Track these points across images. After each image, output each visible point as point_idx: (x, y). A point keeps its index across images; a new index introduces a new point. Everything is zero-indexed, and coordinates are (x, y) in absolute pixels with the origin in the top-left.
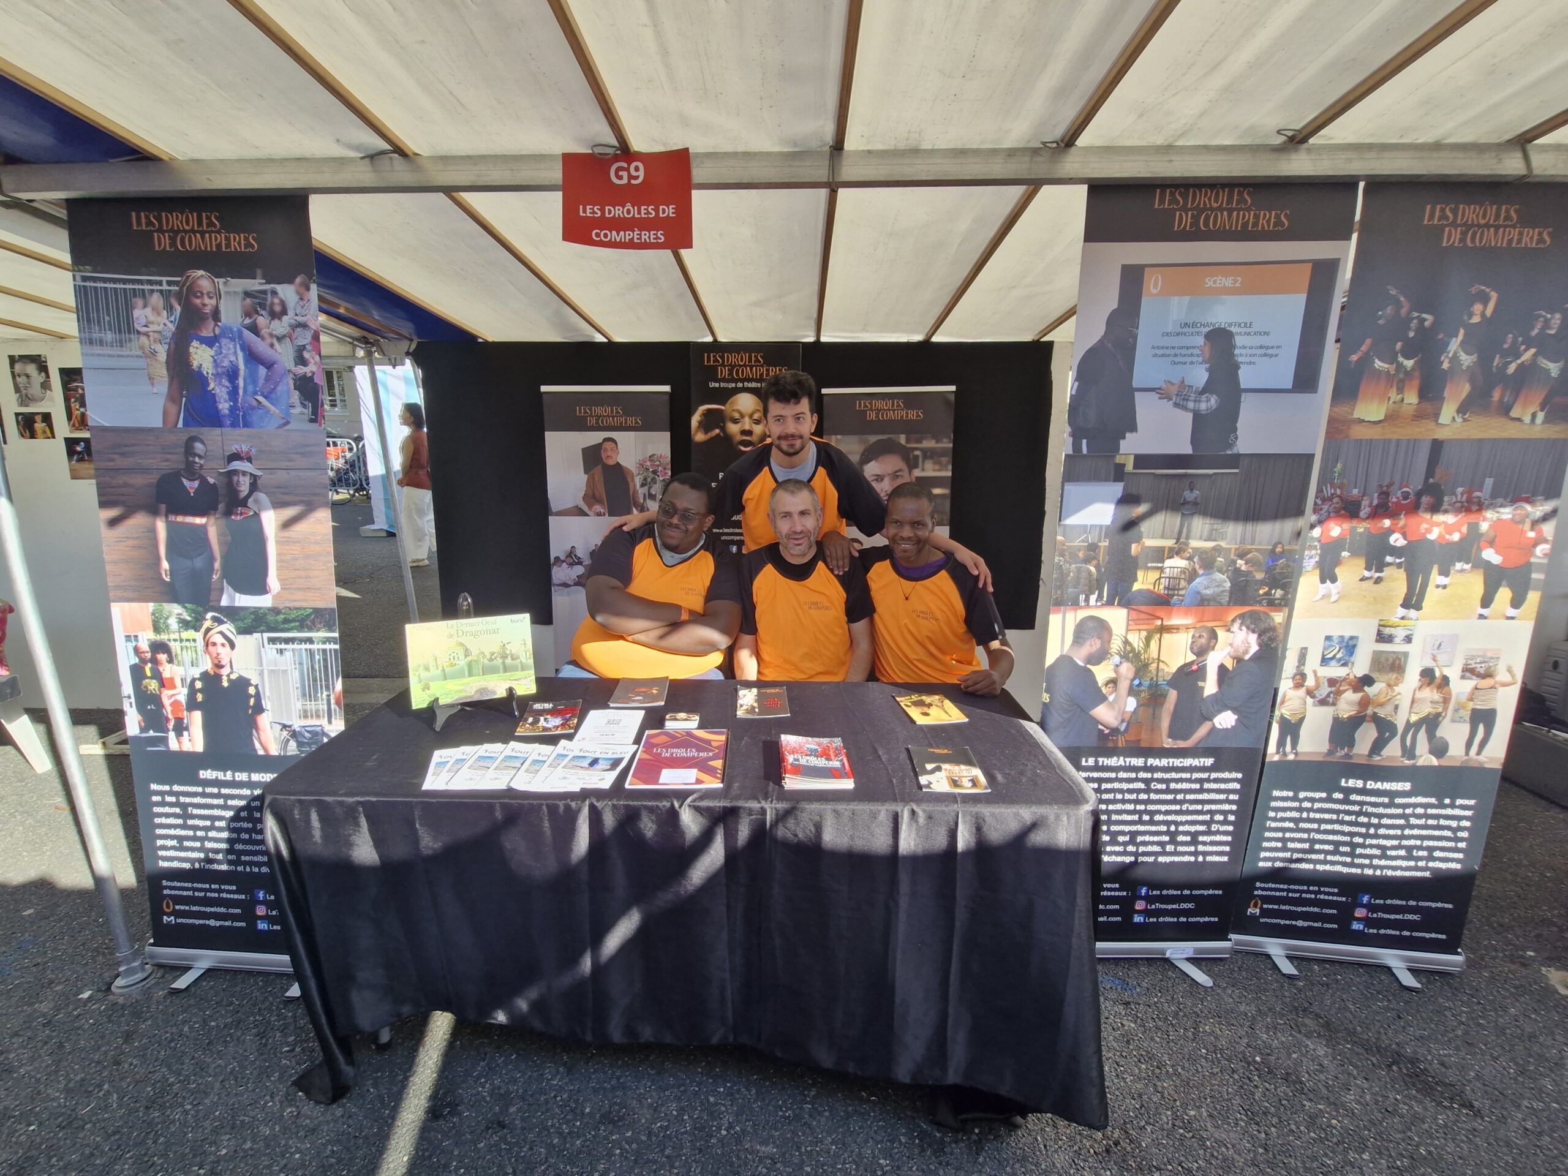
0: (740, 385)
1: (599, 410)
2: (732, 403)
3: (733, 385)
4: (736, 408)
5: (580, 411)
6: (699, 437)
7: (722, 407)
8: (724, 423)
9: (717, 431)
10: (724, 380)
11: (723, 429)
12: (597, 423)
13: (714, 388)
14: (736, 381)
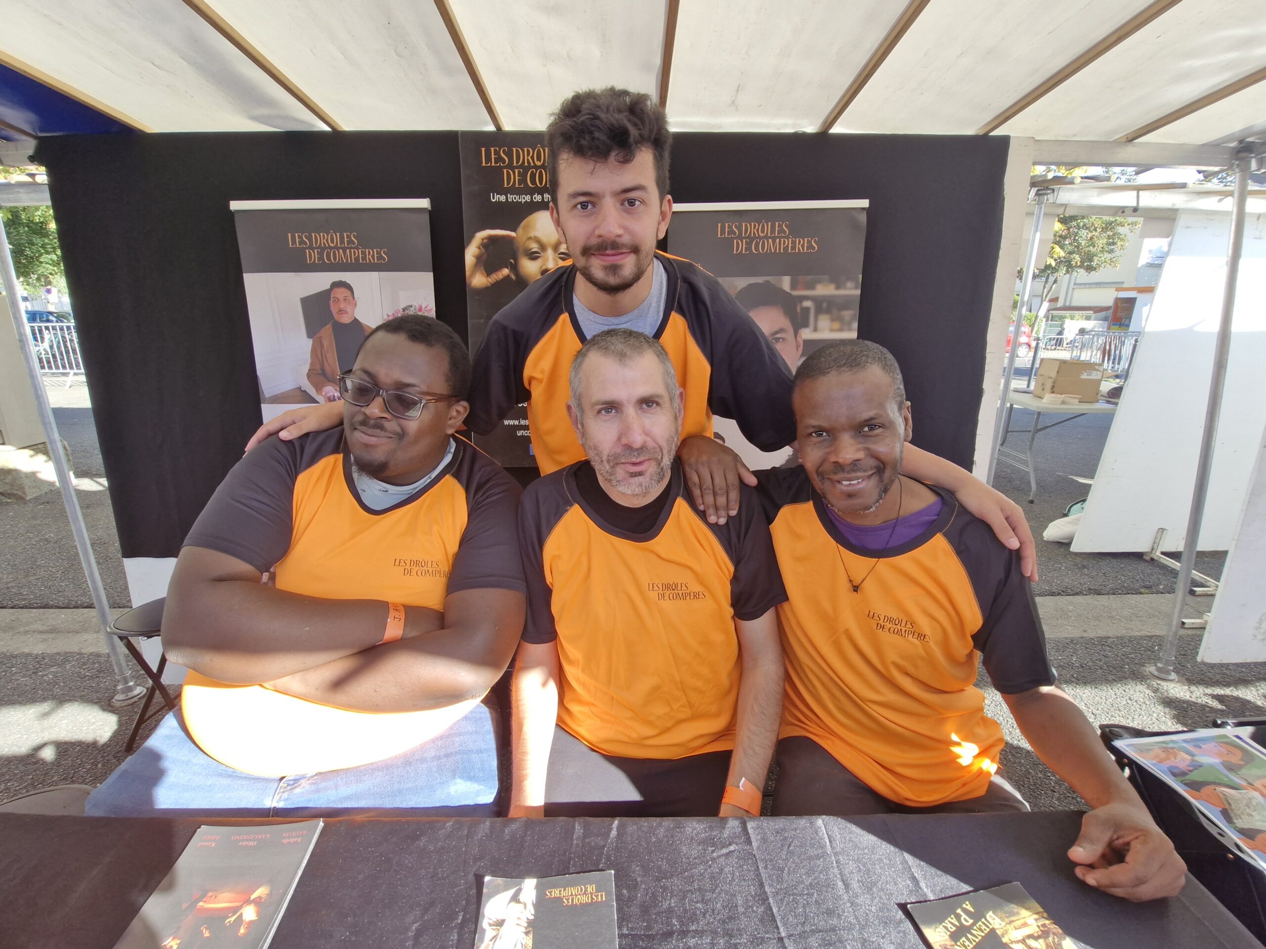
0: (538, 198)
1: (322, 239)
2: (527, 227)
3: (528, 198)
4: (532, 234)
5: (294, 240)
6: (478, 280)
7: (513, 234)
8: (516, 260)
9: (506, 271)
10: (513, 190)
11: (515, 268)
12: (321, 258)
13: (499, 203)
14: (531, 192)
